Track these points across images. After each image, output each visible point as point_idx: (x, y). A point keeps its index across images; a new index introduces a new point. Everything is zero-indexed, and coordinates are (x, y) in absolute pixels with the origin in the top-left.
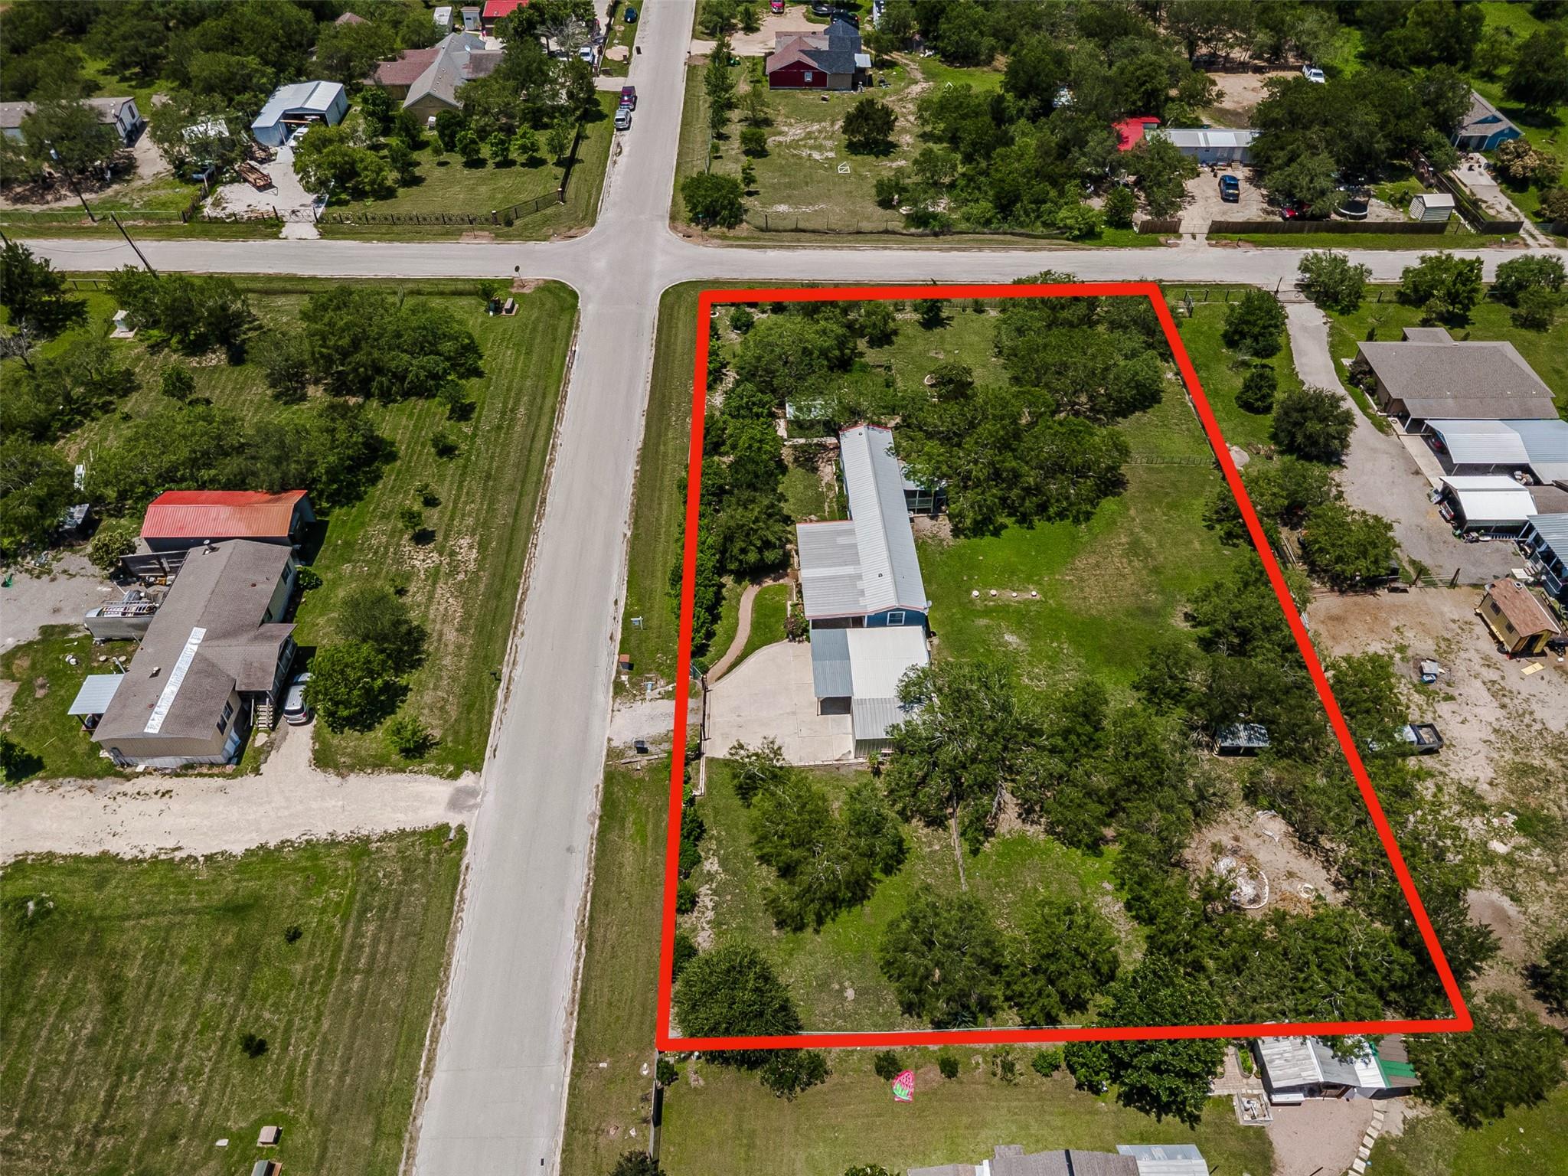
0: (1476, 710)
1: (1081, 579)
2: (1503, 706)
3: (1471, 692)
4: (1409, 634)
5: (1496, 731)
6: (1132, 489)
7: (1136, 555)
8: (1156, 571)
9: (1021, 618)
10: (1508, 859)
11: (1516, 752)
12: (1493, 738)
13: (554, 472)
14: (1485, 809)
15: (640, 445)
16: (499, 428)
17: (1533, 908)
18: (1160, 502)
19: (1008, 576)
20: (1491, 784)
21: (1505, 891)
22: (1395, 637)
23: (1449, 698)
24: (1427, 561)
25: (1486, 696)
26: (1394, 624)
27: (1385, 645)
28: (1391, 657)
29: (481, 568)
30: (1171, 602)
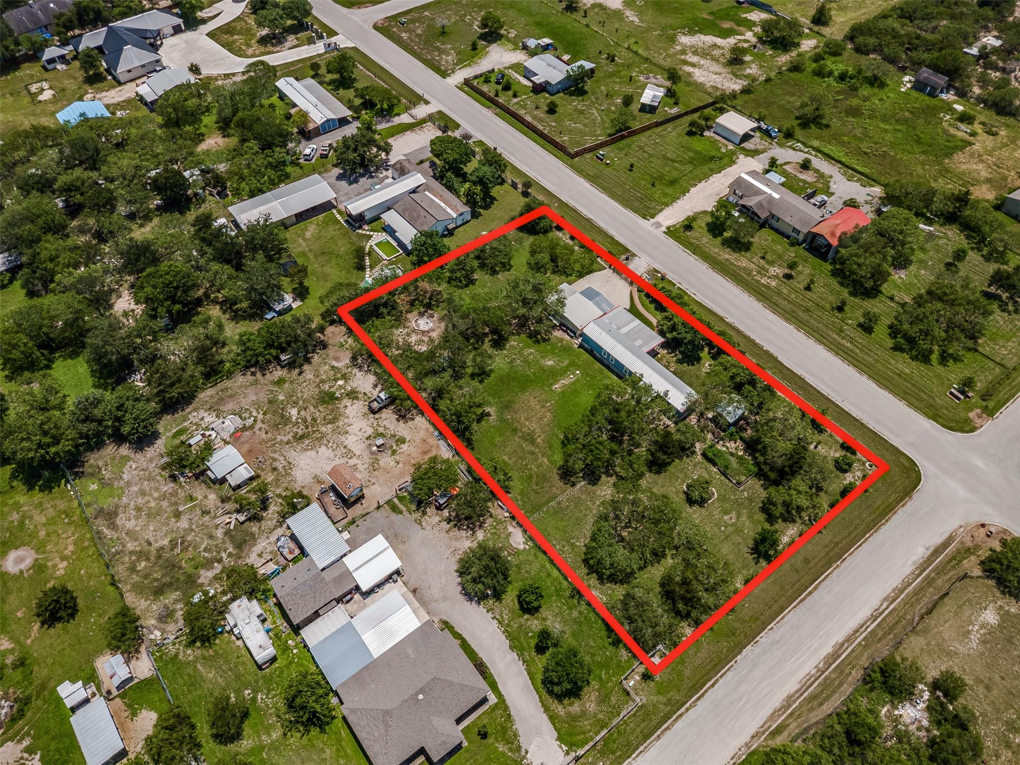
0: (356, 438)
1: (543, 407)
2: (345, 447)
3: (360, 447)
4: (392, 463)
5: (347, 433)
6: (556, 477)
7: (529, 434)
8: (515, 431)
9: (554, 374)
10: (336, 380)
11: (338, 427)
12: (348, 428)
13: (791, 328)
14: (347, 395)
15: (779, 359)
16: (841, 331)
17: (327, 367)
18: (538, 477)
19: (572, 391)
20: (346, 407)
21: (337, 368)
22: (398, 458)
23: (368, 438)
24: (395, 517)
25: (353, 449)
26: (401, 465)
27: (401, 451)
28: (397, 445)
29: (753, 279)
30: (501, 419)
